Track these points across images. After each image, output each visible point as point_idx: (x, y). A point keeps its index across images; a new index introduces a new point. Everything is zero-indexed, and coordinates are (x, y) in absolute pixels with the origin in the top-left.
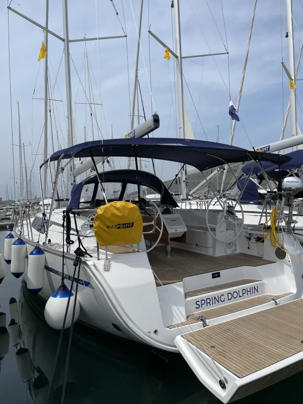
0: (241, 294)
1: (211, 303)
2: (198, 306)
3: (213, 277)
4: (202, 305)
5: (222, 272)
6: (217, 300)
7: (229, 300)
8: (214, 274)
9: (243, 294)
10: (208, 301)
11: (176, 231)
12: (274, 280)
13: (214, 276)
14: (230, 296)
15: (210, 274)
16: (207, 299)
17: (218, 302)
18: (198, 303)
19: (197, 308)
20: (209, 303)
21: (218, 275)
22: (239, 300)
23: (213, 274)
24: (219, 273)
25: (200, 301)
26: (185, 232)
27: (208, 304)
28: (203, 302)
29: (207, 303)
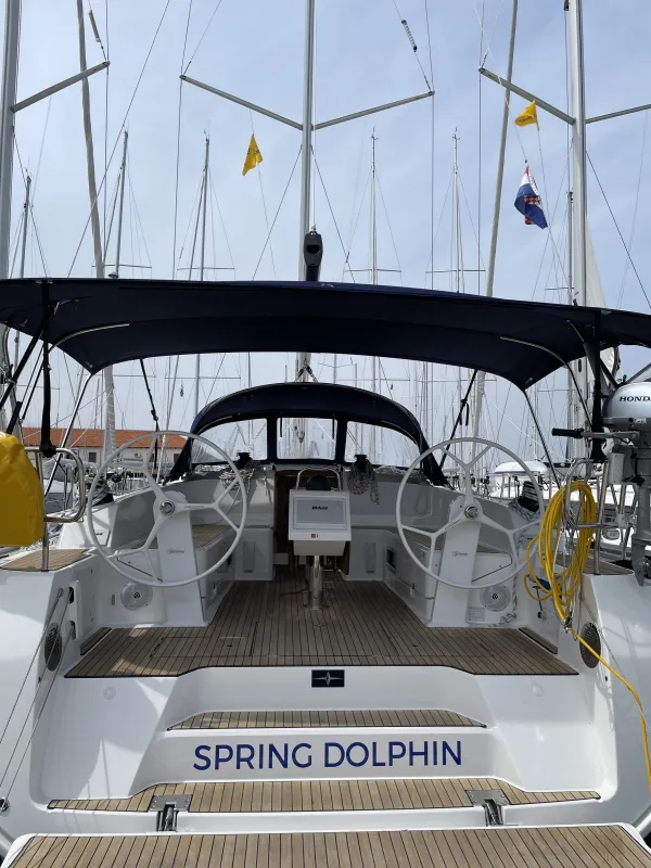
0: (383, 756)
1: (255, 761)
2: (203, 763)
3: (316, 684)
4: (218, 760)
5: (351, 673)
6: (282, 756)
7: (327, 765)
8: (323, 673)
9: (392, 756)
10: (245, 753)
11: (313, 536)
12: (540, 733)
13: (318, 680)
14: (335, 755)
15: (306, 673)
16: (239, 747)
17: (285, 765)
18: (202, 752)
19: (196, 766)
20: (248, 760)
21: (338, 680)
22: (368, 776)
23: (315, 674)
24: (341, 674)
25: (213, 750)
26: (348, 543)
27: (244, 764)
28: (224, 753)
29: (239, 760)
